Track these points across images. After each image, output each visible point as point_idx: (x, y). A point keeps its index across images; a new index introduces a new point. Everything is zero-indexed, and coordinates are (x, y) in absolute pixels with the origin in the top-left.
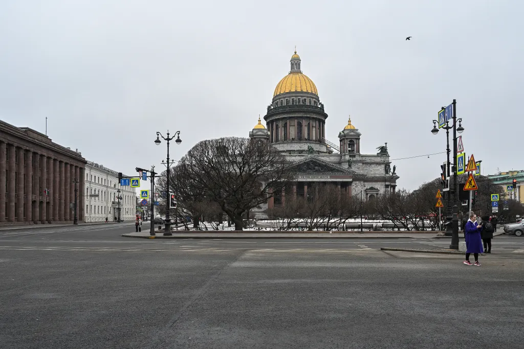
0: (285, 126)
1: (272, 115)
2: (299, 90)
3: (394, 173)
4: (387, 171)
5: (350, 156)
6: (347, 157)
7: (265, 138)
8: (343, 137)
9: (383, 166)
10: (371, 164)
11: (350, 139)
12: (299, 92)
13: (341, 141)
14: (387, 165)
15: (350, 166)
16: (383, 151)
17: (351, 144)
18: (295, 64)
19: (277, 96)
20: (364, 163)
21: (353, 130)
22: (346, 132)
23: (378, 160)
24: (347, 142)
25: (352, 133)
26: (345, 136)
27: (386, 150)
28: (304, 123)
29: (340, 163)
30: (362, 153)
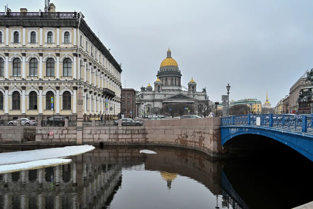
0: (166, 79)
1: (160, 75)
2: (172, 65)
3: (208, 99)
4: (206, 98)
5: (193, 92)
6: (192, 93)
7: (161, 85)
8: (190, 85)
9: (204, 96)
10: (200, 95)
11: (192, 86)
12: (172, 66)
13: (189, 86)
14: (206, 96)
15: (194, 96)
16: (204, 90)
17: (193, 88)
18: (169, 53)
19: (162, 67)
20: (198, 95)
21: (194, 82)
22: (191, 83)
23: (203, 94)
24: (191, 87)
25: (193, 84)
26: (191, 84)
27: (205, 90)
28: (174, 78)
29: (188, 95)
30: (197, 91)
